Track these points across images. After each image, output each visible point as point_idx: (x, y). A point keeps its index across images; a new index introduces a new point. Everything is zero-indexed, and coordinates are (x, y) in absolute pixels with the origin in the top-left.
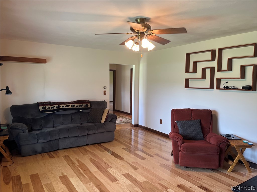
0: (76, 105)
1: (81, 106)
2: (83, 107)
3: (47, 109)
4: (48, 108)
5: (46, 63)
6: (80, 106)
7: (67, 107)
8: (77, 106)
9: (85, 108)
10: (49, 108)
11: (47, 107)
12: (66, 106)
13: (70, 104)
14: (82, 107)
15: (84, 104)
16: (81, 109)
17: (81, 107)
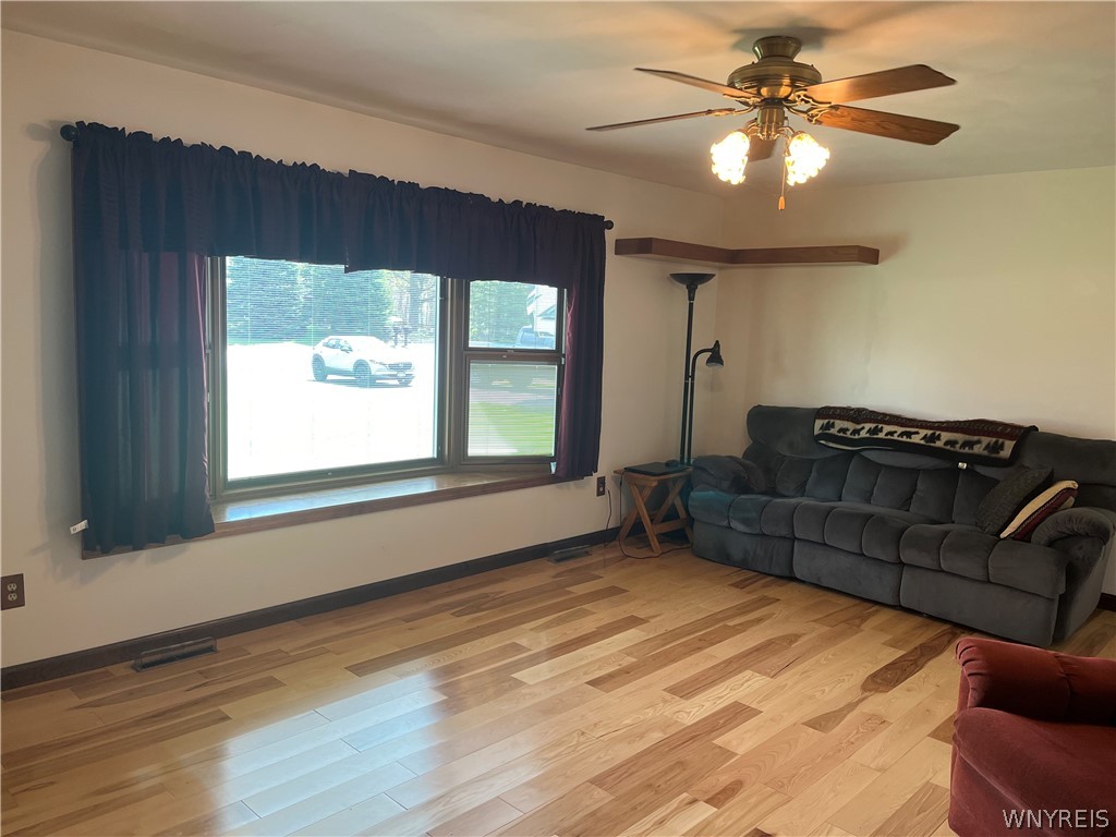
0: (946, 436)
1: (970, 444)
2: (977, 449)
3: (836, 433)
4: (839, 432)
5: (876, 262)
6: (963, 446)
7: (904, 439)
8: (952, 443)
9: (985, 457)
10: (844, 430)
11: (839, 424)
12: (902, 435)
13: (922, 428)
14: (971, 451)
15: (986, 440)
16: (964, 458)
17: (967, 450)
